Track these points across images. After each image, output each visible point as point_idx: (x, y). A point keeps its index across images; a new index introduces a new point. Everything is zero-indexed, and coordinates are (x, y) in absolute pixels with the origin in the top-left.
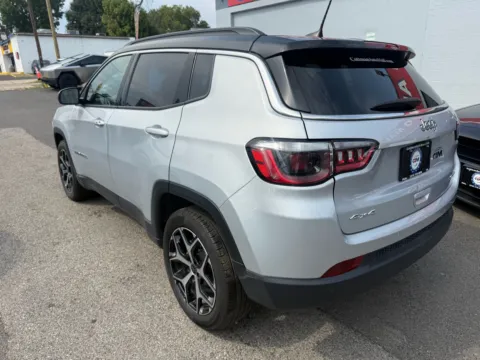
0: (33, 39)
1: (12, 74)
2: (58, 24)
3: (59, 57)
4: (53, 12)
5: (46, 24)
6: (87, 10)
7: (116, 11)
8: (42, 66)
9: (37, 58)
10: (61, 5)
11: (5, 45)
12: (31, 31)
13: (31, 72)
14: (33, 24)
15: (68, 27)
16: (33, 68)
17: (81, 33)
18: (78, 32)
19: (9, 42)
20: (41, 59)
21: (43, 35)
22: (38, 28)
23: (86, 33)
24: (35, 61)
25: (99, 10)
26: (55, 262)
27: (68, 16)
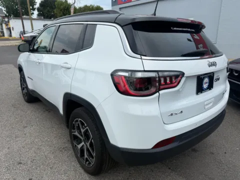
0: (20, 21)
1: (10, 38)
2: (33, 13)
3: (33, 29)
4: (31, 7)
5: (27, 13)
6: (48, 7)
7: (62, 7)
8: (25, 34)
9: (22, 30)
10: (35, 5)
11: (7, 24)
12: (20, 17)
13: (19, 37)
14: (21, 14)
15: (38, 15)
16: (20, 35)
17: (44, 18)
18: (43, 18)
19: (9, 22)
20: (24, 31)
21: (26, 19)
22: (23, 15)
23: (47, 18)
24: (21, 32)
25: (54, 7)
26: (24, 138)
27: (38, 9)
